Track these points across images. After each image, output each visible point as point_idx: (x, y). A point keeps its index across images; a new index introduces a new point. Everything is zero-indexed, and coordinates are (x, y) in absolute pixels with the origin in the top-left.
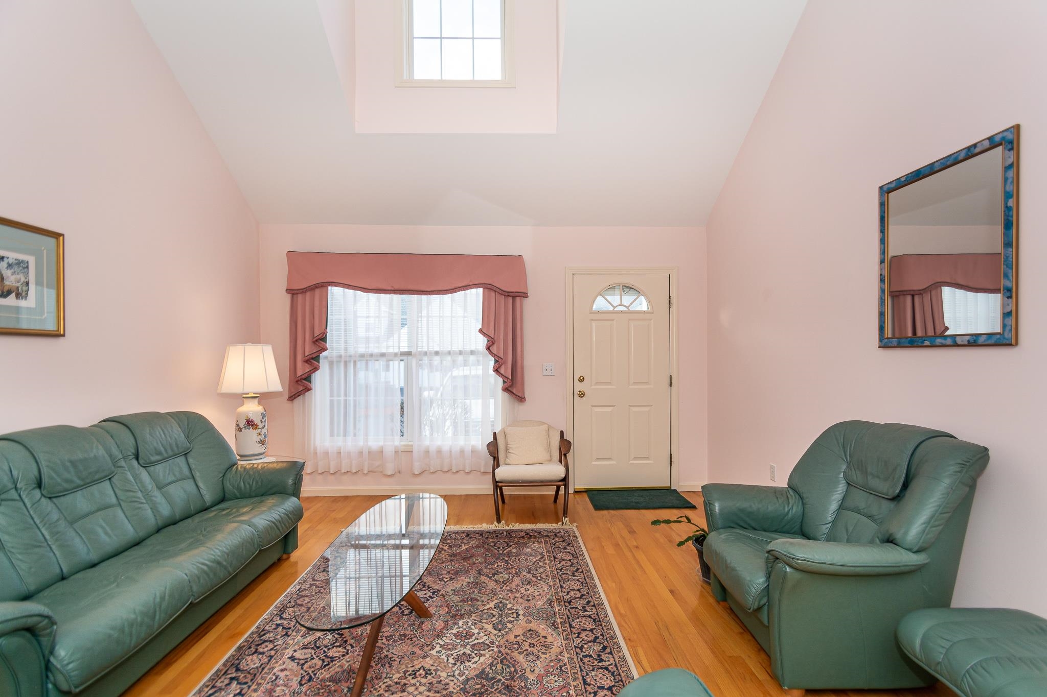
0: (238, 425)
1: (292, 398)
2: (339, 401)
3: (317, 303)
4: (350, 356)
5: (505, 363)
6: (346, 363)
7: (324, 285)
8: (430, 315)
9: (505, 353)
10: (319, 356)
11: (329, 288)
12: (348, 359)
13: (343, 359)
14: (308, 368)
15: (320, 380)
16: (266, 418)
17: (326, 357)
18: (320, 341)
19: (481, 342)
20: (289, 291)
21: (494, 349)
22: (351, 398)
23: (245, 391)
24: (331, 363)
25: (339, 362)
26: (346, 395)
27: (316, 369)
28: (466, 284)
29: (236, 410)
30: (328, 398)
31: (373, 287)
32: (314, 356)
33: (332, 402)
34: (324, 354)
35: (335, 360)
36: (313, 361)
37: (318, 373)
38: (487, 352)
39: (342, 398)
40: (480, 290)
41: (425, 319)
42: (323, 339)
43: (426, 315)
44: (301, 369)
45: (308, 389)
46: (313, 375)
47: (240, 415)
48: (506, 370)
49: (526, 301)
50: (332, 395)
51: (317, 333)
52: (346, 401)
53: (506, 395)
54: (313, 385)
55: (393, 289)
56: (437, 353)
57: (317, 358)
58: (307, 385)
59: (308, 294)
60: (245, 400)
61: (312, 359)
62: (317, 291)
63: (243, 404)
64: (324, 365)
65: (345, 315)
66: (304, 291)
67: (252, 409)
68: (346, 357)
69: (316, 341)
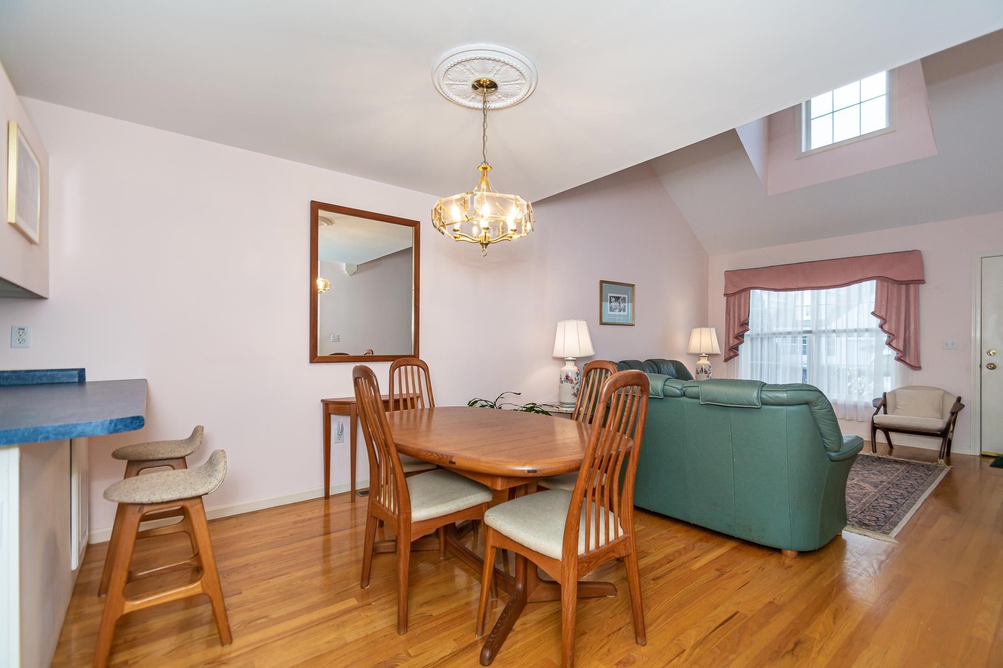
0: (697, 371)
1: (726, 360)
2: (757, 364)
3: (742, 301)
4: (765, 334)
5: (897, 338)
6: (762, 339)
7: (747, 290)
8: (828, 303)
9: (898, 330)
10: (744, 334)
11: (751, 291)
12: (763, 336)
13: (760, 336)
14: (736, 342)
15: (745, 349)
16: (711, 368)
17: (748, 335)
18: (744, 325)
19: (875, 322)
20: (725, 295)
21: (886, 327)
22: (765, 363)
23: (701, 352)
24: (752, 339)
25: (757, 338)
26: (761, 360)
27: (742, 342)
28: (861, 278)
29: (696, 362)
30: (749, 362)
31: (782, 288)
32: (741, 334)
33: (752, 364)
34: (748, 333)
35: (755, 337)
36: (740, 337)
37: (743, 345)
38: (880, 329)
39: (759, 362)
40: (874, 282)
41: (824, 306)
42: (747, 324)
43: (824, 303)
44: (732, 342)
45: (737, 355)
46: (740, 346)
47: (698, 365)
48: (898, 342)
49: (922, 287)
50: (752, 360)
51: (742, 319)
52: (761, 364)
53: (899, 363)
54: (739, 353)
55: (797, 287)
56: (834, 331)
57: (743, 336)
58: (736, 352)
59: (737, 297)
60: (701, 357)
61: (739, 336)
62: (743, 294)
63: (699, 360)
64: (747, 339)
65: (762, 307)
66: (734, 294)
67: (704, 362)
68: (762, 335)
69: (742, 325)
